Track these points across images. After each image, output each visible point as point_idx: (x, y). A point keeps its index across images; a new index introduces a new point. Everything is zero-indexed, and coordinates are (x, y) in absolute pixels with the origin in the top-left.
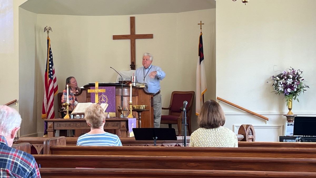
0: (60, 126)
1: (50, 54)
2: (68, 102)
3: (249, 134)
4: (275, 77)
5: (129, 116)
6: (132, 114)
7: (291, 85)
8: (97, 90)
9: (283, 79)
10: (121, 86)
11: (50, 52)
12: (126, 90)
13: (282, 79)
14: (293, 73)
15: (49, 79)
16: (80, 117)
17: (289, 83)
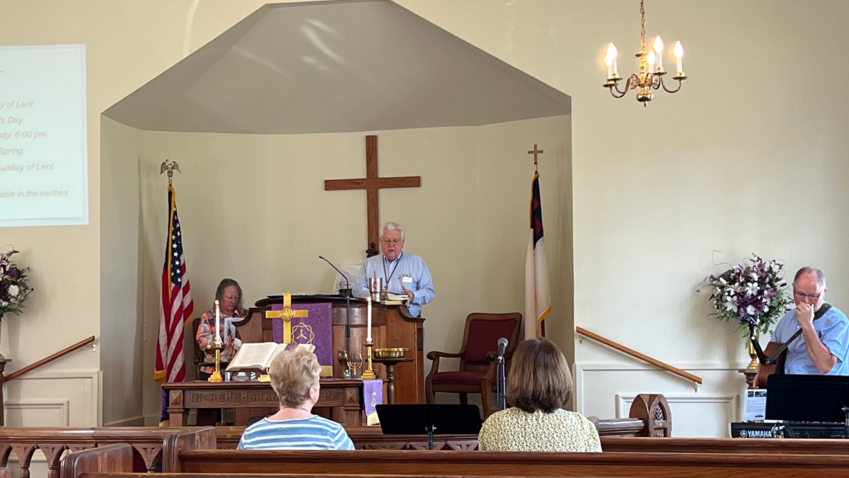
0: (199, 400)
1: (174, 226)
2: (218, 342)
3: (656, 418)
4: (715, 277)
5: (364, 374)
6: (371, 369)
7: (755, 299)
8: (288, 312)
9: (737, 284)
10: (346, 301)
11: (176, 222)
12: (357, 310)
13: (734, 284)
14: (760, 269)
15: (173, 285)
16: (247, 378)
17: (750, 292)
